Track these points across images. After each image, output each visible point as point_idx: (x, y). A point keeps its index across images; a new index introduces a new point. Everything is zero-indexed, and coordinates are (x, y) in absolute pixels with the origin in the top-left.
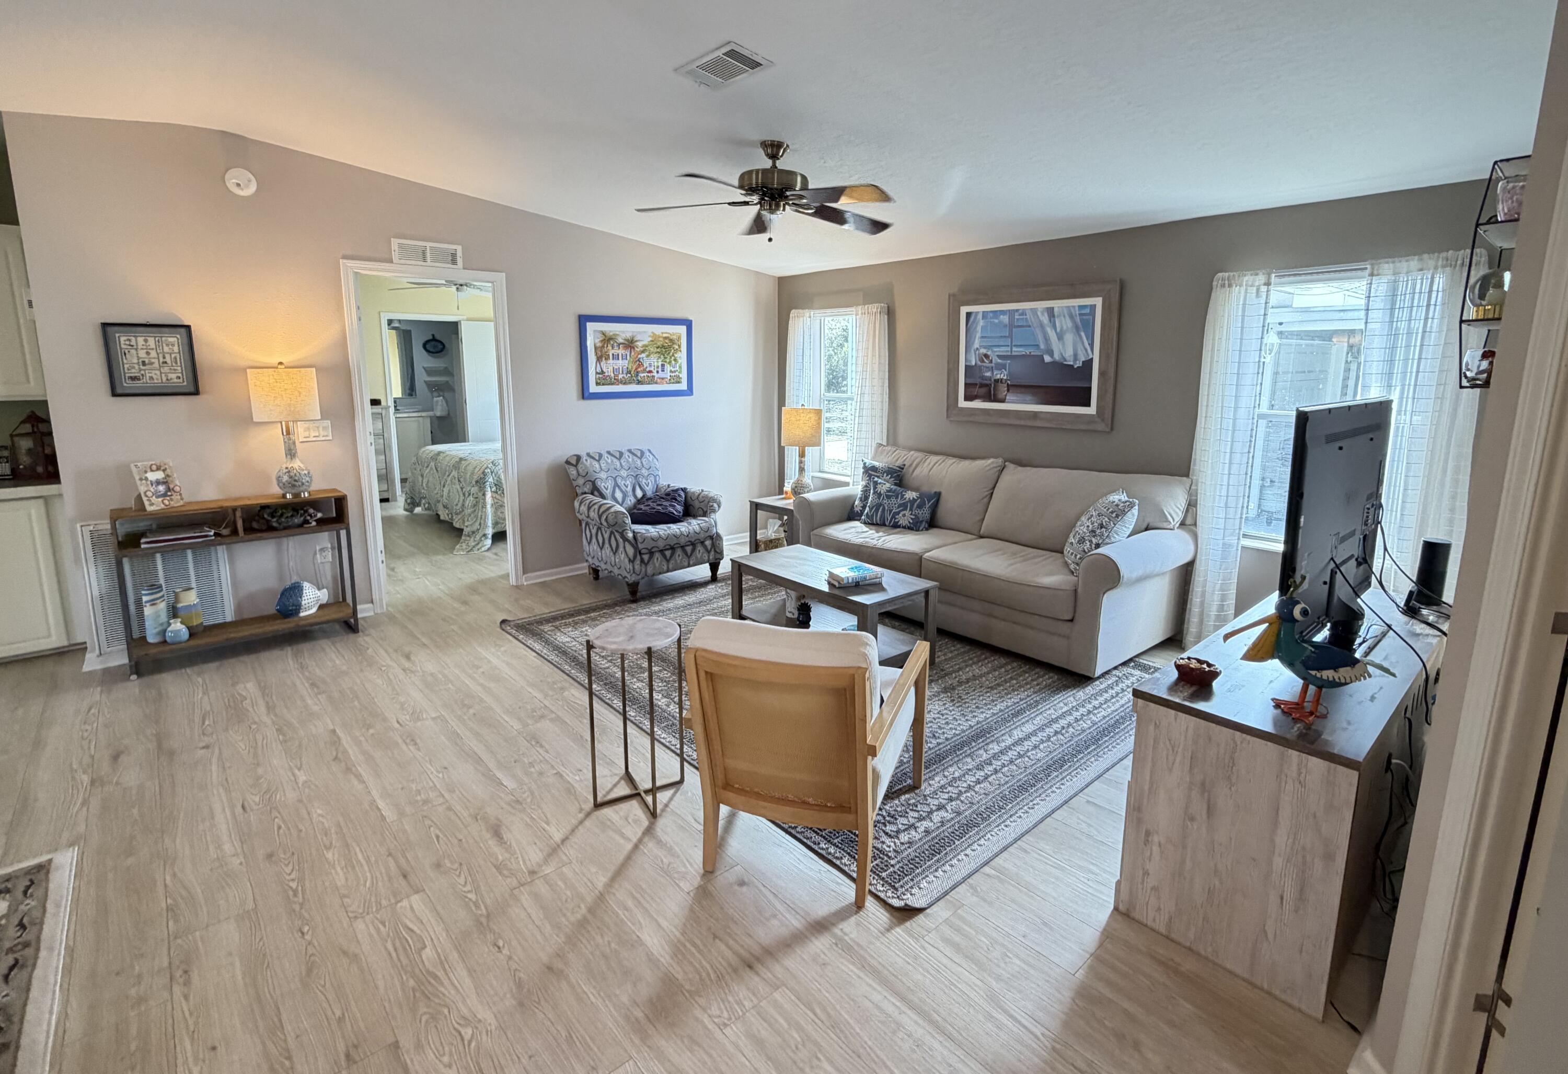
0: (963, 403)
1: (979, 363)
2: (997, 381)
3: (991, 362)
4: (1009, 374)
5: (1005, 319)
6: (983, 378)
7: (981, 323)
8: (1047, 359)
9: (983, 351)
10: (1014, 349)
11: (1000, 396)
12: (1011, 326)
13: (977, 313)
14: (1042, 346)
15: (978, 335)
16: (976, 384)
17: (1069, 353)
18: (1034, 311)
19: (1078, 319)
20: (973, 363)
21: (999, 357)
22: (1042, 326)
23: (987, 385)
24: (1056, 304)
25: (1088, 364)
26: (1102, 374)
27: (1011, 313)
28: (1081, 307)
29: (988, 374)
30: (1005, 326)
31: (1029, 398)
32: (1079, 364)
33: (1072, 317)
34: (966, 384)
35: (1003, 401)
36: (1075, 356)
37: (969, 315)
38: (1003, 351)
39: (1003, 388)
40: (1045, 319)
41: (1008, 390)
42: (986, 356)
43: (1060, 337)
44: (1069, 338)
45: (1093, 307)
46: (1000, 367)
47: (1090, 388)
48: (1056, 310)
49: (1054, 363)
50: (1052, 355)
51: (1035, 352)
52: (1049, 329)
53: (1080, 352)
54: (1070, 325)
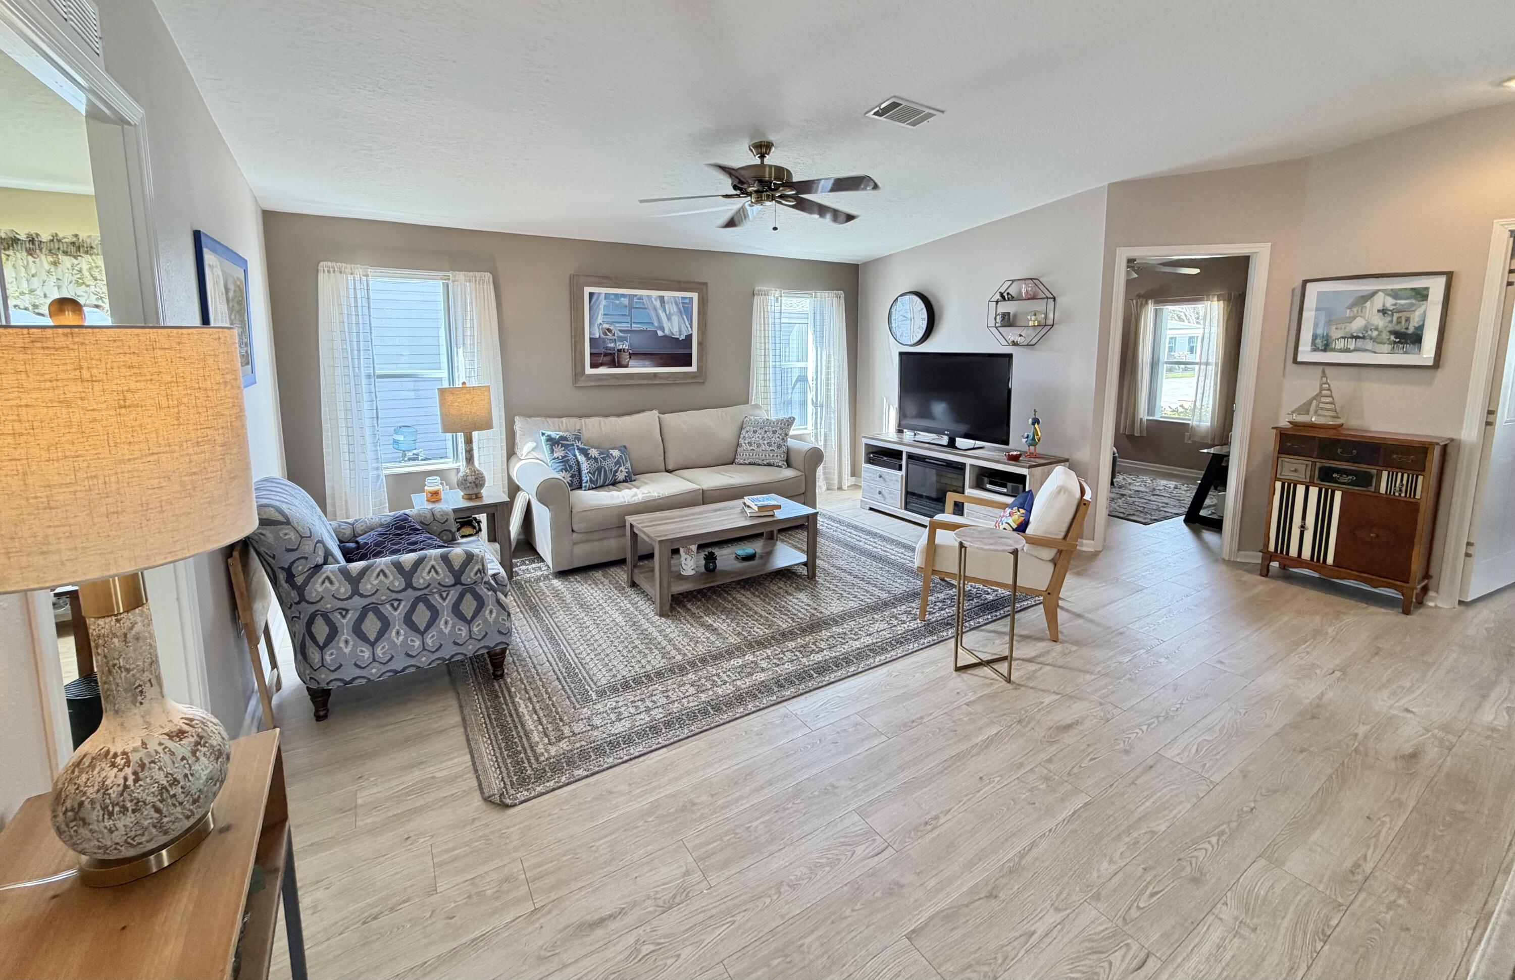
0: (589, 371)
1: (602, 336)
2: (619, 351)
3: (614, 335)
4: (630, 344)
5: (625, 301)
6: (607, 348)
7: (604, 302)
8: (660, 333)
9: (606, 326)
10: (634, 325)
11: (624, 362)
12: (631, 307)
13: (599, 294)
14: (656, 324)
15: (601, 312)
16: (601, 354)
17: (675, 330)
18: (649, 297)
19: (681, 305)
20: (597, 336)
21: (621, 331)
22: (655, 309)
23: (611, 354)
24: (667, 294)
25: (689, 337)
26: (700, 344)
27: (631, 297)
28: (683, 298)
29: (612, 345)
30: (626, 306)
31: (647, 363)
32: (682, 337)
33: (677, 304)
34: (591, 354)
35: (626, 366)
36: (680, 331)
37: (591, 295)
38: (625, 326)
39: (625, 357)
40: (658, 304)
41: (630, 358)
42: (609, 330)
43: (669, 318)
44: (675, 319)
45: (691, 299)
46: (622, 339)
47: (690, 355)
48: (666, 298)
49: (665, 337)
50: (663, 331)
51: (650, 328)
52: (660, 312)
53: (683, 329)
54: (676, 309)
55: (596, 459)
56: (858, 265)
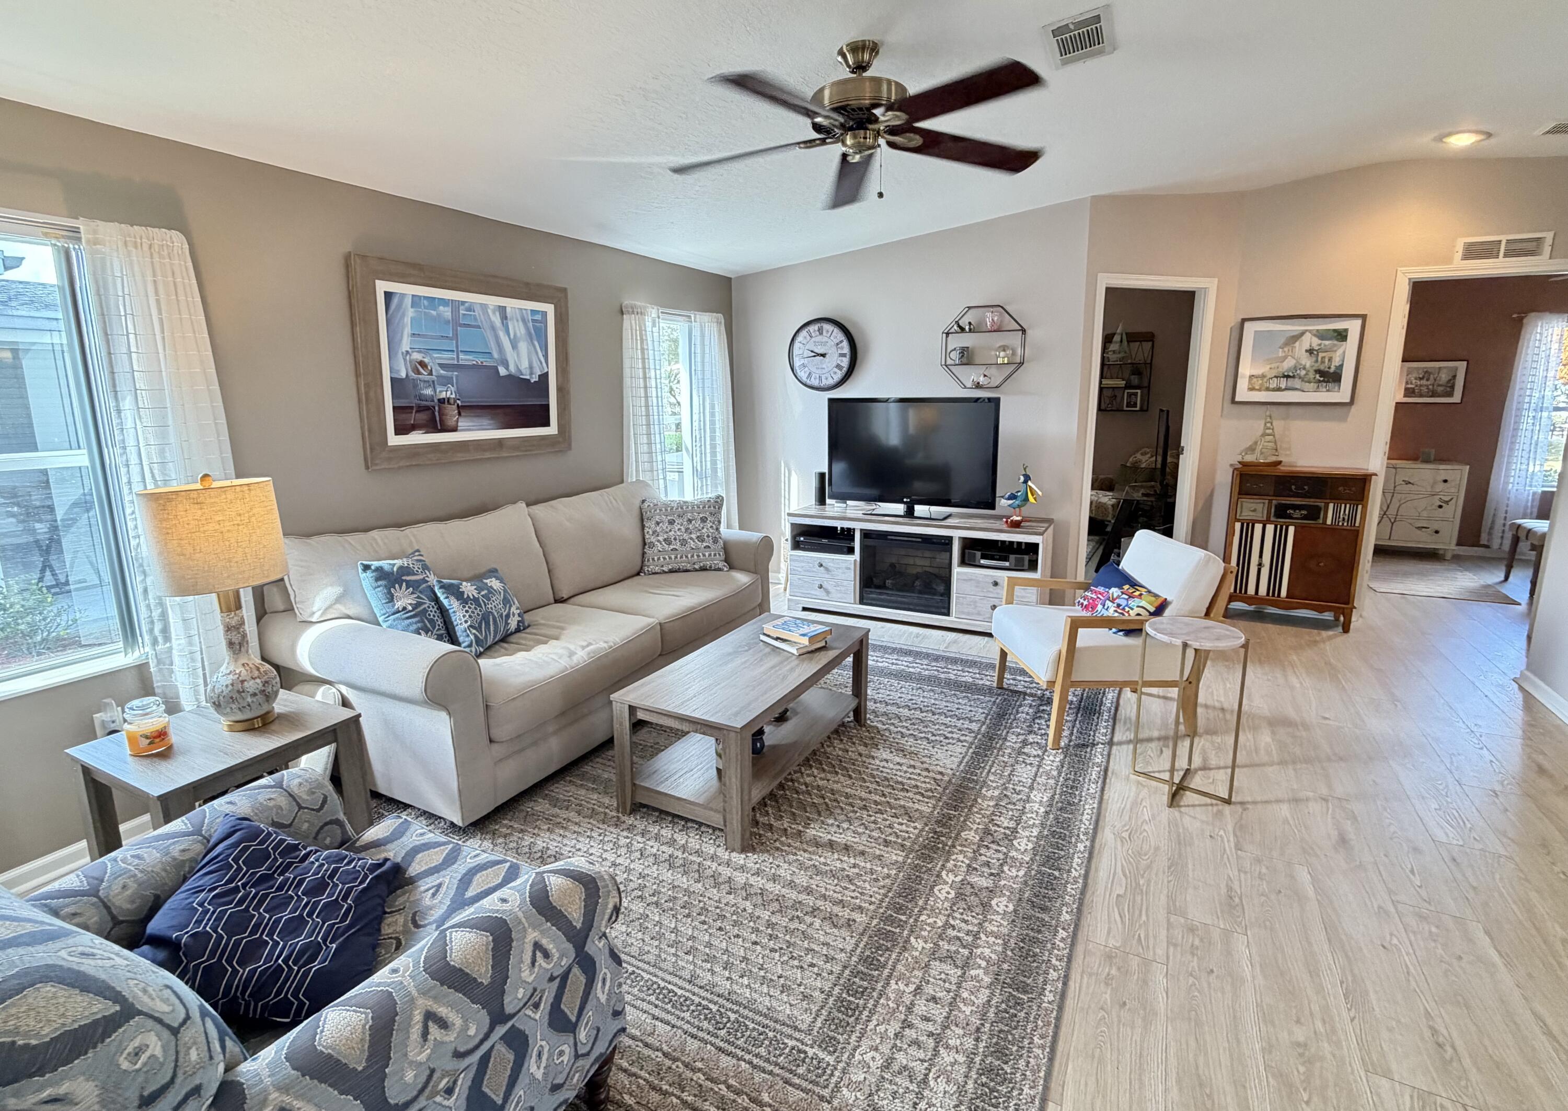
0: (394, 440)
1: (411, 374)
2: (442, 401)
3: (431, 373)
4: (458, 392)
5: (446, 312)
6: (421, 397)
7: (410, 313)
8: (502, 371)
9: (417, 356)
10: (462, 356)
11: (451, 422)
12: (456, 323)
13: (403, 296)
14: (496, 355)
15: (407, 331)
16: (412, 408)
17: (524, 365)
18: (484, 307)
19: (530, 325)
20: (403, 375)
21: (442, 366)
22: (493, 328)
23: (427, 408)
24: (512, 304)
25: (544, 377)
26: (560, 389)
27: (455, 305)
28: (534, 312)
29: (428, 392)
30: (447, 322)
31: (485, 422)
32: (535, 379)
33: (524, 321)
34: (394, 408)
35: (454, 430)
36: (531, 368)
37: (388, 296)
38: (447, 358)
39: (452, 411)
40: (496, 319)
41: (459, 414)
42: (422, 364)
43: (514, 346)
44: (523, 346)
45: (544, 314)
46: (446, 381)
47: (547, 408)
48: (508, 310)
49: (510, 377)
50: (507, 368)
51: (488, 362)
52: (502, 334)
53: (536, 364)
54: (523, 331)
55: (476, 600)
56: (730, 279)
